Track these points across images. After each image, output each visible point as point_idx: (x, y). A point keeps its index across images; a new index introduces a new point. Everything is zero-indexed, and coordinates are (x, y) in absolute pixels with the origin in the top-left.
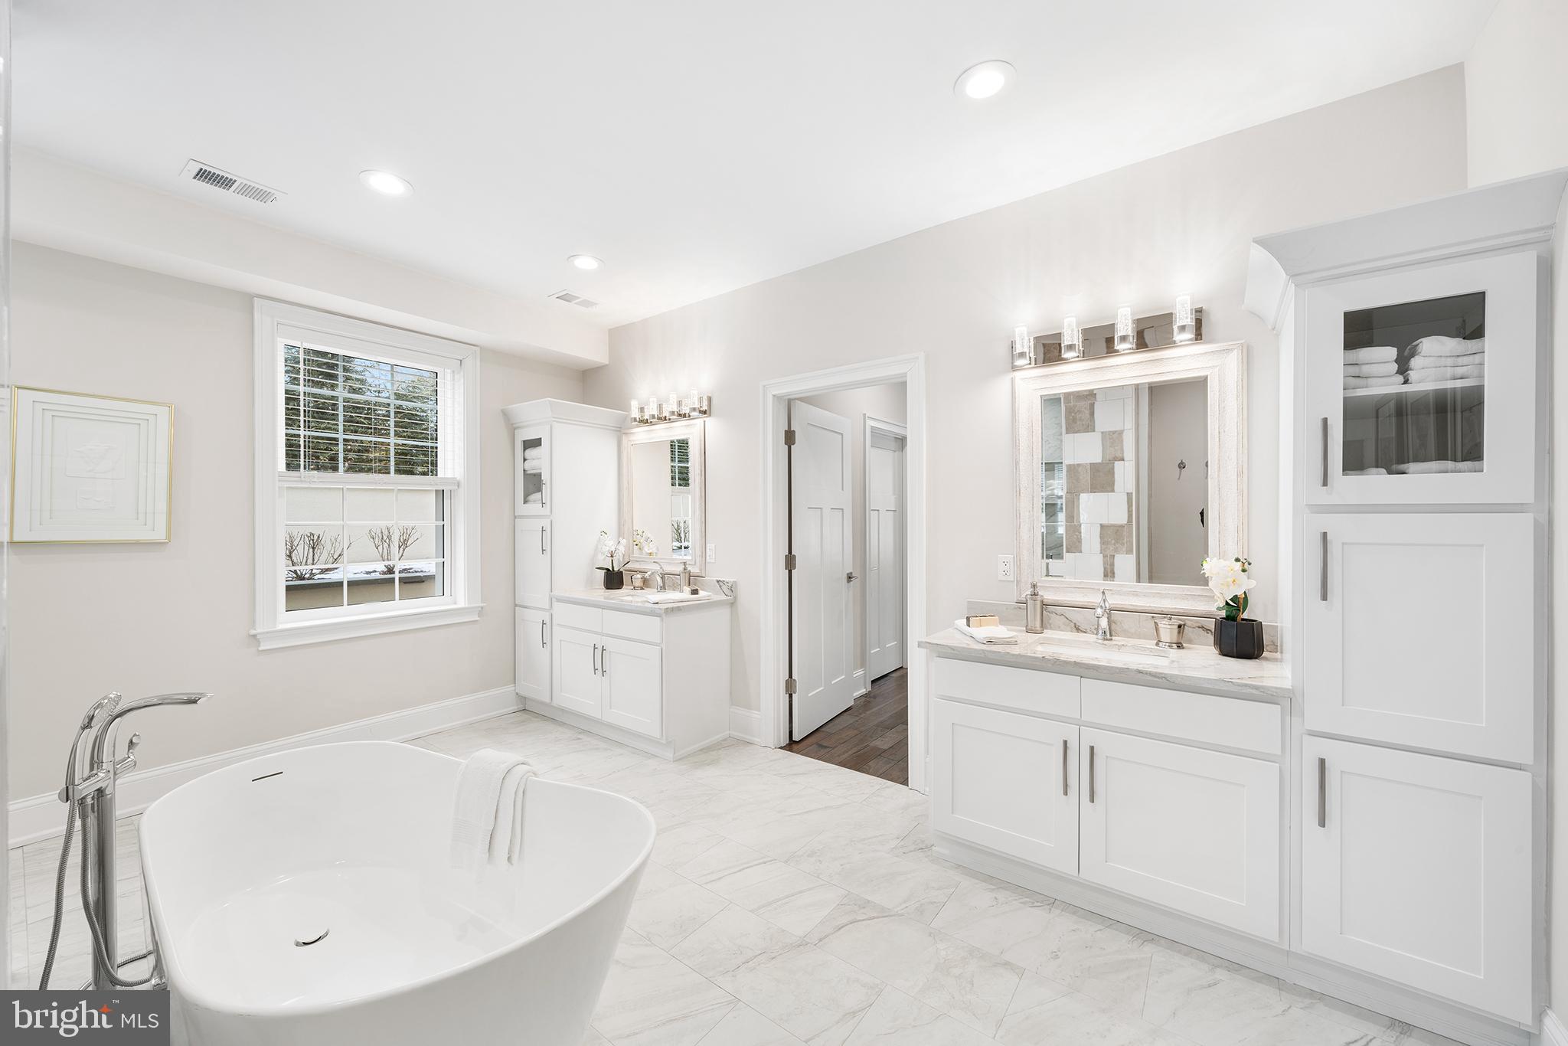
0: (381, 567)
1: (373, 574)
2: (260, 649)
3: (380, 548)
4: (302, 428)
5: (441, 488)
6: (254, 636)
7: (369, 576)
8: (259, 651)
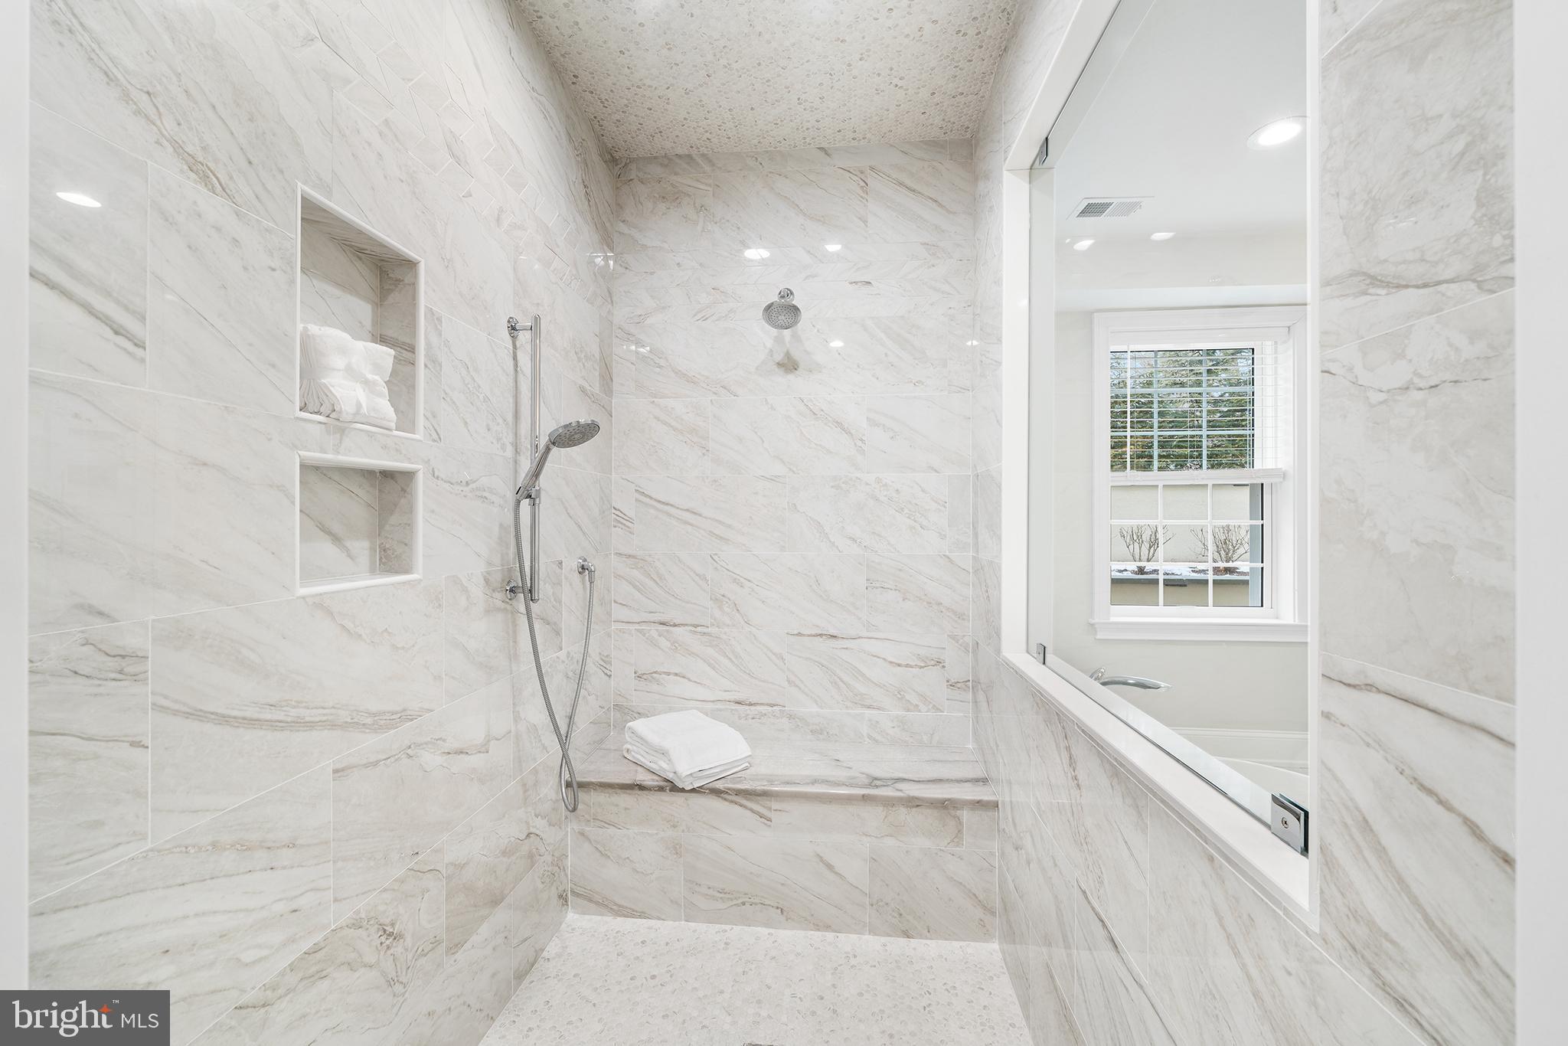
0: (1133, 566)
1: (1125, 573)
2: (1098, 637)
3: (1131, 547)
4: (1129, 429)
5: (1260, 481)
6: (1092, 625)
7: (1121, 574)
8: (1095, 639)
